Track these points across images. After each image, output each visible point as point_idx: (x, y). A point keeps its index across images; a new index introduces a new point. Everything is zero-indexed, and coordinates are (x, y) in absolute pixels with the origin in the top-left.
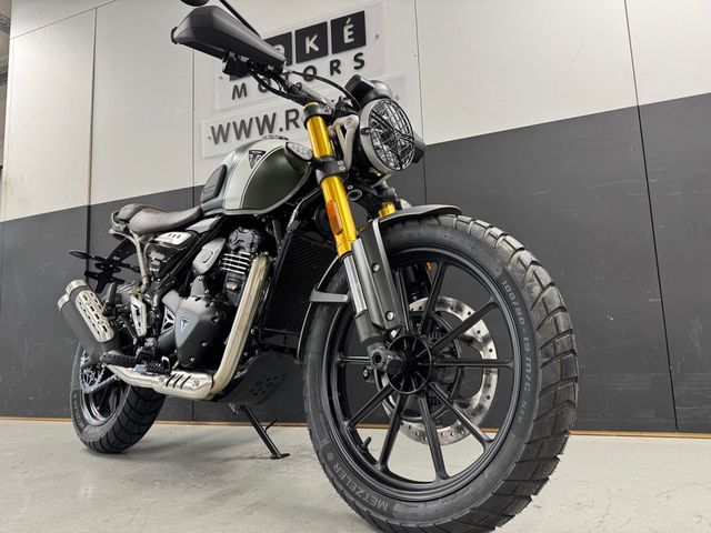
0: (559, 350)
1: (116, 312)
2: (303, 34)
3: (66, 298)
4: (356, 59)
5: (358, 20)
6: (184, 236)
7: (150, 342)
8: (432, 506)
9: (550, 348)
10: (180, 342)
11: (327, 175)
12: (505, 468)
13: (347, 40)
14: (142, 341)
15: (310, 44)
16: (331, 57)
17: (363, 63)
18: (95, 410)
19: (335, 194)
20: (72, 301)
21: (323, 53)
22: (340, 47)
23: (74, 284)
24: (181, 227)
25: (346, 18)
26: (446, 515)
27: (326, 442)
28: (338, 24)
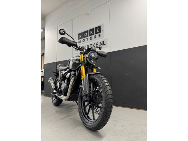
0: (108, 102)
1: (55, 84)
2: (90, 30)
3: (49, 80)
4: (99, 35)
5: (99, 27)
6: (65, 72)
7: (59, 89)
8: (91, 124)
9: (106, 101)
10: (62, 91)
11: (82, 65)
12: (99, 120)
13: (98, 32)
14: (58, 89)
15: (91, 32)
16: (95, 35)
17: (100, 36)
18: (55, 98)
19: (83, 68)
20: (50, 81)
21: (93, 34)
22: (96, 33)
23: (51, 78)
24: (65, 70)
25: (97, 27)
26: (92, 126)
27: (80, 110)
28: (96, 28)
